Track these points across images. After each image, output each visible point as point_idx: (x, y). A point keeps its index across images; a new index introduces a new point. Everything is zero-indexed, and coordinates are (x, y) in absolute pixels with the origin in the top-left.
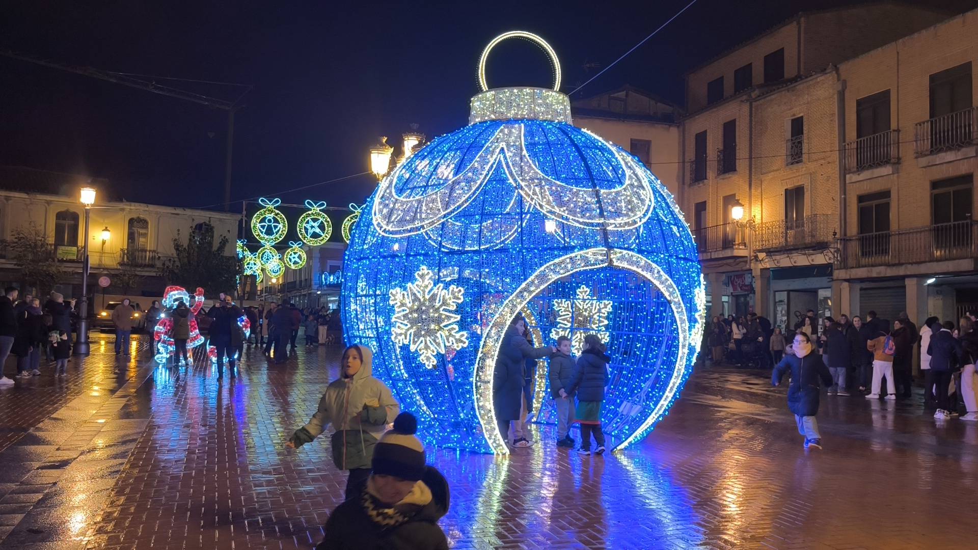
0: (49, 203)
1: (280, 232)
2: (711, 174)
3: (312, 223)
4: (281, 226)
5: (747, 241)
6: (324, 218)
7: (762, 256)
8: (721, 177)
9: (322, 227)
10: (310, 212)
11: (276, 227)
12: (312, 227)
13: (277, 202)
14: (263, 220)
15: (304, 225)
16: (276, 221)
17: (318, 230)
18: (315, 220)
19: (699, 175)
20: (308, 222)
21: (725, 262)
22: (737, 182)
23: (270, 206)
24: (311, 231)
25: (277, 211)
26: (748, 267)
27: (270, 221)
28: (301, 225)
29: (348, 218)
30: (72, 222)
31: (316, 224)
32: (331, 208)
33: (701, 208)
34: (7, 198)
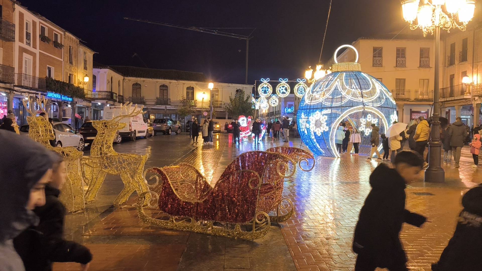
0: (184, 84)
1: (269, 92)
2: (457, 62)
3: (282, 88)
4: (269, 90)
5: (471, 91)
6: (287, 86)
7: (476, 98)
8: (461, 63)
9: (286, 89)
10: (281, 84)
11: (268, 90)
12: (282, 90)
13: (268, 80)
14: (263, 88)
15: (279, 89)
16: (268, 88)
17: (284, 91)
18: (283, 87)
19: (452, 63)
20: (280, 88)
21: (462, 101)
22: (467, 66)
23: (265, 81)
24: (281, 91)
25: (268, 84)
26: (471, 103)
27: (265, 88)
28: (277, 89)
29: (297, 85)
30: (192, 91)
31: (284, 88)
32: (290, 81)
33: (452, 77)
34: (170, 83)
